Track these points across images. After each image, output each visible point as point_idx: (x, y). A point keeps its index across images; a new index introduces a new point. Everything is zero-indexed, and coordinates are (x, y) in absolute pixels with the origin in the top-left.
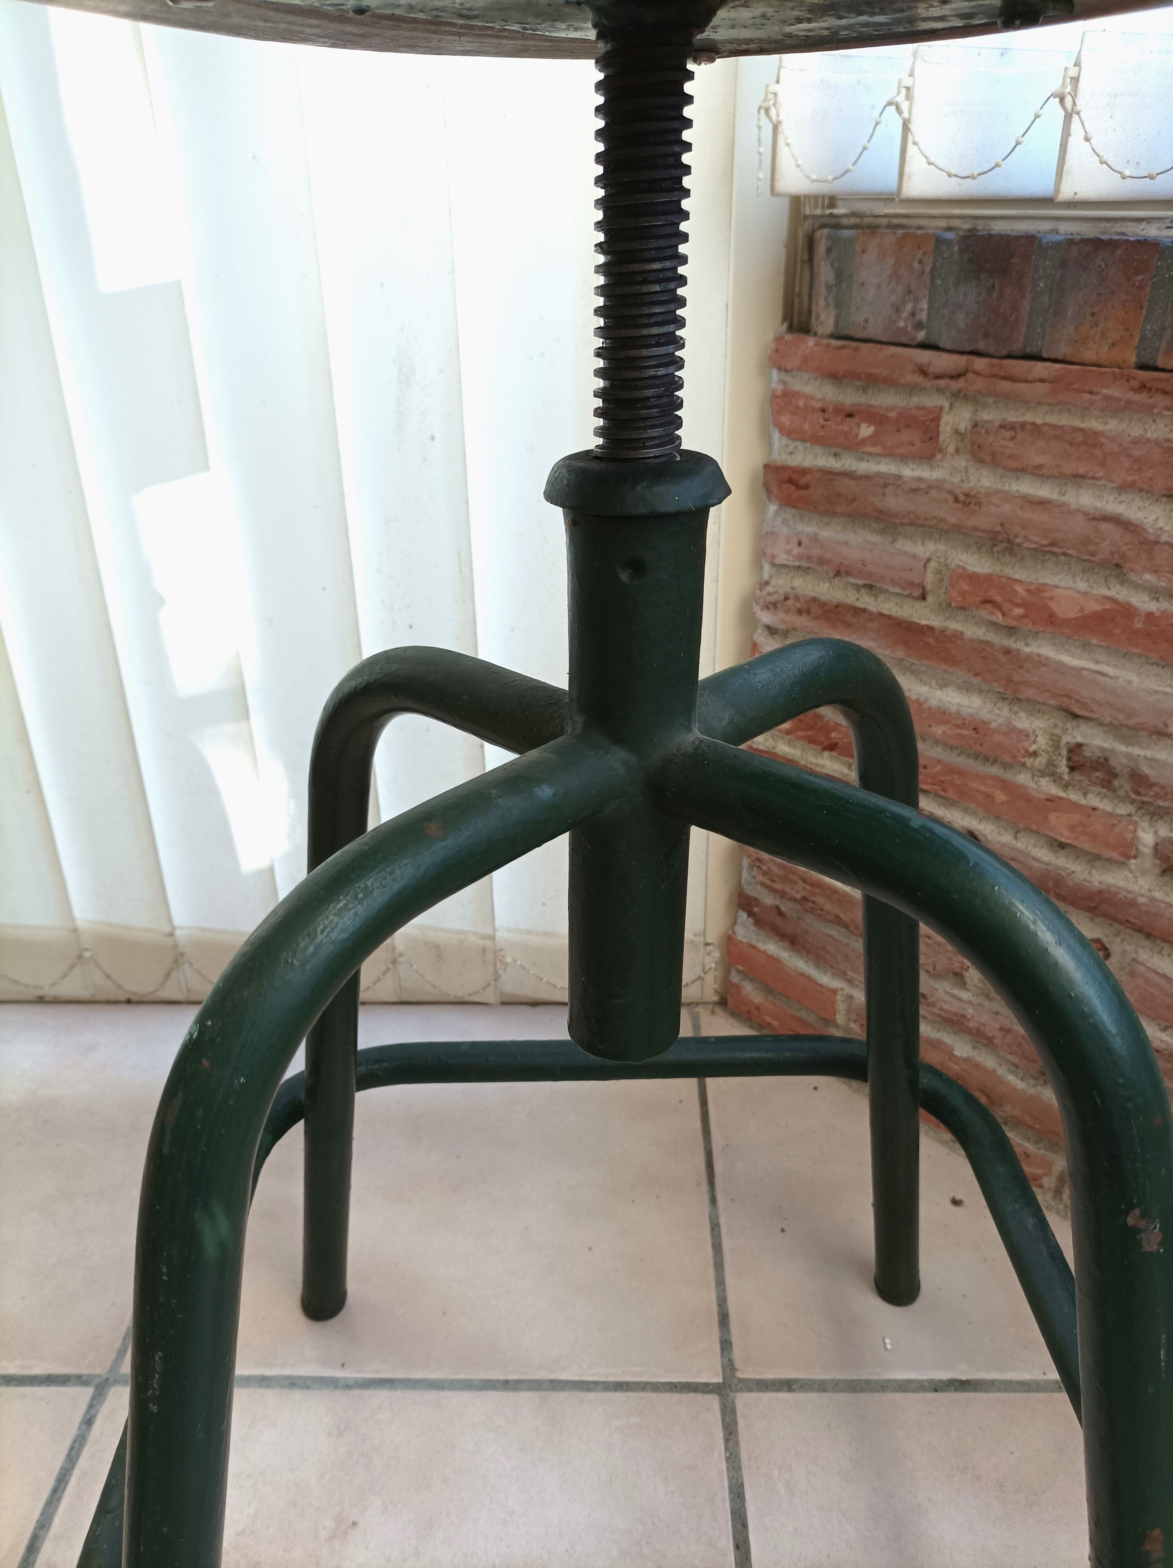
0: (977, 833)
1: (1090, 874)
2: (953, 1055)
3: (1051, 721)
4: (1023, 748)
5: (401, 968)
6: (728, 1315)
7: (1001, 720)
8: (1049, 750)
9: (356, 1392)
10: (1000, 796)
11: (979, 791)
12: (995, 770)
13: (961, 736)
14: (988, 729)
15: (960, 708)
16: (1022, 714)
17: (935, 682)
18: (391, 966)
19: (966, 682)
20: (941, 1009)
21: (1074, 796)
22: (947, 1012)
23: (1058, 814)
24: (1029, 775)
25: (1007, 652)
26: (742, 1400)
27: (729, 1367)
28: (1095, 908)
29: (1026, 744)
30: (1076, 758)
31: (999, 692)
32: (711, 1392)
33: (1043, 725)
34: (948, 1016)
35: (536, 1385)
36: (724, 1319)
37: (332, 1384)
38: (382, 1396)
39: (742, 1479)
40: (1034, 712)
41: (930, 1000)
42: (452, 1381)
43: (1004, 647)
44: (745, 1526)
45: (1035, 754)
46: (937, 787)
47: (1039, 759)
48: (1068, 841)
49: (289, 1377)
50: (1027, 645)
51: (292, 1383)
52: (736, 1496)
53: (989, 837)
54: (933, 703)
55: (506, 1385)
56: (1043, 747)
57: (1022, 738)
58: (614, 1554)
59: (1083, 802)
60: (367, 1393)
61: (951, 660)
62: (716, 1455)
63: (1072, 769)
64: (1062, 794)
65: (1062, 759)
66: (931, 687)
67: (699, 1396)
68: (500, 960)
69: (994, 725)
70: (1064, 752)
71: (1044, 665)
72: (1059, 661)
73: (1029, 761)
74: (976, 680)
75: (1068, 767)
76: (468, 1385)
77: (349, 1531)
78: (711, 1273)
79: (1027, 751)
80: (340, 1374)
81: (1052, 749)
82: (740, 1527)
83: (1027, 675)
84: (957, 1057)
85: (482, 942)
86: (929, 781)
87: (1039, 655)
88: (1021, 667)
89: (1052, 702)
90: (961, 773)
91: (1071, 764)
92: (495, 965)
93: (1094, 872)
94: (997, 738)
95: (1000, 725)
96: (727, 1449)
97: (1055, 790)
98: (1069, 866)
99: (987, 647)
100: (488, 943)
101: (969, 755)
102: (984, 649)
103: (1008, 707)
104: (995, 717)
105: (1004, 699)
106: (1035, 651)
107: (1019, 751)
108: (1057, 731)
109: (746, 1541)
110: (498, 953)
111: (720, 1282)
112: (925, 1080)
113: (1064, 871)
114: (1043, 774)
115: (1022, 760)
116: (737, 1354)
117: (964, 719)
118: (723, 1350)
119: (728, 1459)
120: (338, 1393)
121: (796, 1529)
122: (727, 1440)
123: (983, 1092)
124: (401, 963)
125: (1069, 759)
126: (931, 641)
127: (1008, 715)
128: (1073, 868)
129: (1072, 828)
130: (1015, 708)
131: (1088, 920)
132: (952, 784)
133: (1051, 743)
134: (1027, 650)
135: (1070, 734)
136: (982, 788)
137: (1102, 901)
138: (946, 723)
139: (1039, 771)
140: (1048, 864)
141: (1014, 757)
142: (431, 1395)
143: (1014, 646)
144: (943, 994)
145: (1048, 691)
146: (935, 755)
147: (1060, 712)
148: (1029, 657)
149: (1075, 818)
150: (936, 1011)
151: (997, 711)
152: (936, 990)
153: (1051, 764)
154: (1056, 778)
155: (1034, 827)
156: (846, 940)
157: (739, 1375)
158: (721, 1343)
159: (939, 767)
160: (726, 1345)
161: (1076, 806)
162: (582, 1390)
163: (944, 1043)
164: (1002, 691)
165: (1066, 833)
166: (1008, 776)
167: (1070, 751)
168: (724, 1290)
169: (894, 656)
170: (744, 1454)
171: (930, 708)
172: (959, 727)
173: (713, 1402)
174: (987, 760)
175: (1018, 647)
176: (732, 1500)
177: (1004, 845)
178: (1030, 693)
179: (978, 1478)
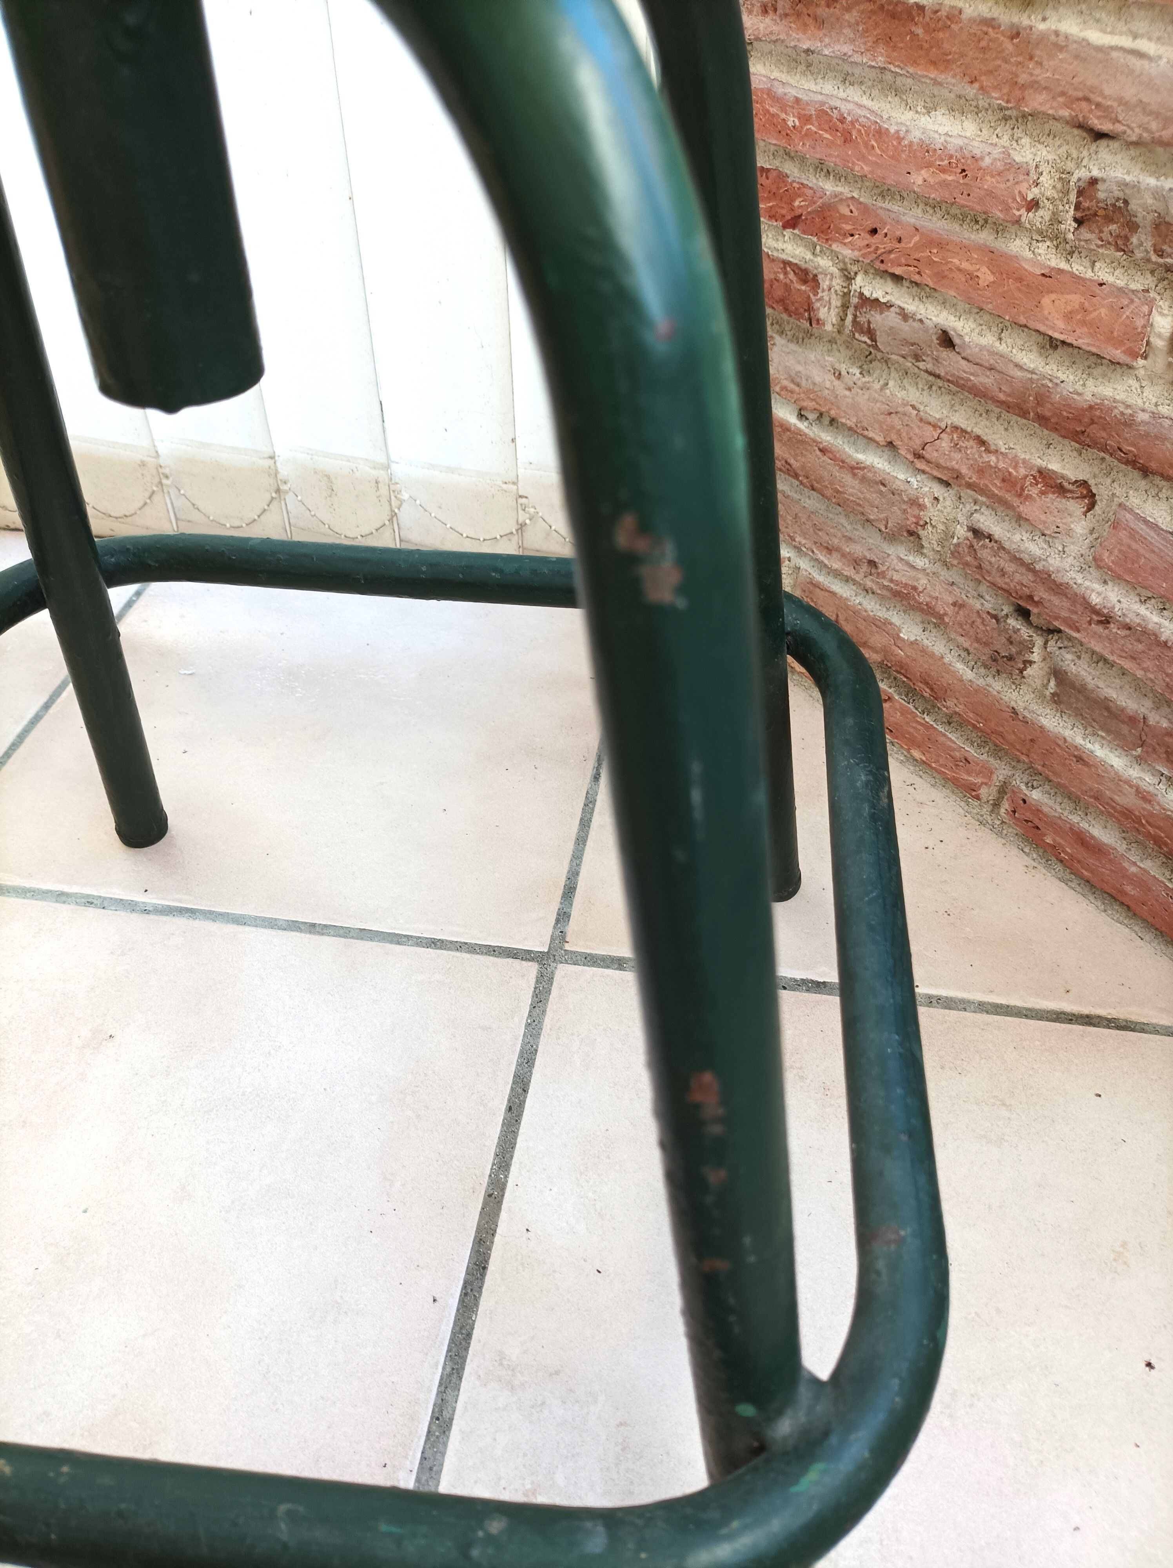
0: (952, 333)
1: (1084, 385)
2: (899, 637)
3: (1064, 148)
4: (1020, 192)
5: (290, 498)
6: (575, 888)
7: (996, 152)
8: (1056, 197)
9: (152, 917)
10: (986, 276)
11: (959, 270)
12: (985, 237)
13: (944, 184)
14: (980, 169)
15: (948, 139)
16: (1026, 141)
17: (922, 103)
18: (274, 495)
19: (960, 97)
20: (891, 581)
21: (1078, 267)
22: (897, 583)
23: (1053, 296)
24: (1026, 241)
25: (1016, 34)
26: (563, 972)
27: (560, 937)
28: (1083, 432)
29: (1023, 187)
30: (1086, 204)
31: (1001, 109)
32: (532, 960)
33: (1050, 157)
34: (898, 588)
35: (345, 932)
36: (569, 892)
37: (131, 906)
38: (181, 922)
39: (537, 1046)
40: (1043, 136)
41: (882, 568)
42: (256, 918)
43: (1012, 25)
44: (525, 1091)
45: (1033, 205)
46: (912, 269)
47: (1041, 212)
48: (1062, 337)
49: (88, 896)
50: (1044, 19)
51: (89, 902)
52: (526, 1061)
53: (967, 339)
54: (915, 136)
55: (312, 928)
56: (1048, 194)
57: (1021, 177)
58: (374, 1098)
59: (1089, 274)
60: (164, 918)
61: (941, 62)
62: (516, 1020)
63: (1079, 222)
64: (1063, 265)
65: (1070, 208)
66: (917, 112)
67: (517, 963)
68: (396, 497)
69: (987, 161)
70: (1073, 197)
71: (1061, 48)
72: (1083, 40)
73: (1027, 217)
74: (971, 91)
75: (1076, 220)
76: (272, 924)
77: (104, 1043)
78: (570, 846)
79: (1024, 198)
80: (141, 898)
81: (1061, 195)
82: (520, 1091)
83: (1037, 71)
84: (903, 640)
85: (375, 473)
86: (903, 261)
87: (1057, 33)
88: (1031, 58)
89: (1065, 113)
90: (941, 244)
91: (1079, 215)
92: (390, 502)
93: (1090, 383)
94: (989, 182)
95: (995, 159)
96: (530, 1016)
97: (1056, 261)
98: (1059, 374)
99: (990, 30)
100: (382, 475)
101: (954, 216)
102: (986, 33)
103: (1010, 132)
104: (989, 149)
105: (1006, 119)
106: (1053, 27)
107: (1014, 199)
108: (1070, 165)
109: (521, 1105)
110: (392, 487)
111: (577, 857)
113: (1051, 381)
114: (1043, 235)
115: (1017, 213)
116: (572, 928)
117: (951, 157)
118: (558, 921)
119: (528, 1025)
120: (134, 916)
121: (580, 1100)
122: (533, 1007)
123: (927, 684)
124: (286, 492)
125: (1077, 207)
126: (919, 31)
127: (1007, 144)
128: (1063, 377)
129: (1069, 316)
130: (1018, 133)
131: (1075, 454)
132: (931, 263)
133: (1059, 186)
134: (1042, 27)
135: (1085, 167)
136: (965, 265)
137: (1092, 422)
138: (929, 165)
139: (1040, 232)
140: (1033, 372)
141: (1008, 209)
142: (232, 928)
143: (1026, 22)
144: (895, 561)
145: (1063, 94)
146: (912, 221)
147: (1076, 131)
148: (1043, 37)
149: (1075, 300)
150: (886, 583)
151: (995, 139)
152: (889, 555)
153: (1056, 219)
154: (1058, 240)
155: (1022, 320)
156: (796, 496)
157: (567, 947)
158: (558, 914)
159: (917, 238)
160: (563, 917)
161: (1077, 279)
162: (391, 942)
163: (891, 624)
164: (1004, 104)
165: (1060, 324)
166: (999, 244)
167: (1080, 193)
168: (579, 865)
169: (873, 64)
170: (547, 1022)
171: (911, 144)
172: (943, 171)
173: (532, 969)
174: (977, 222)
175: (1031, 24)
176: (519, 1064)
177: (982, 348)
178: (1037, 101)
179: (801, 1077)
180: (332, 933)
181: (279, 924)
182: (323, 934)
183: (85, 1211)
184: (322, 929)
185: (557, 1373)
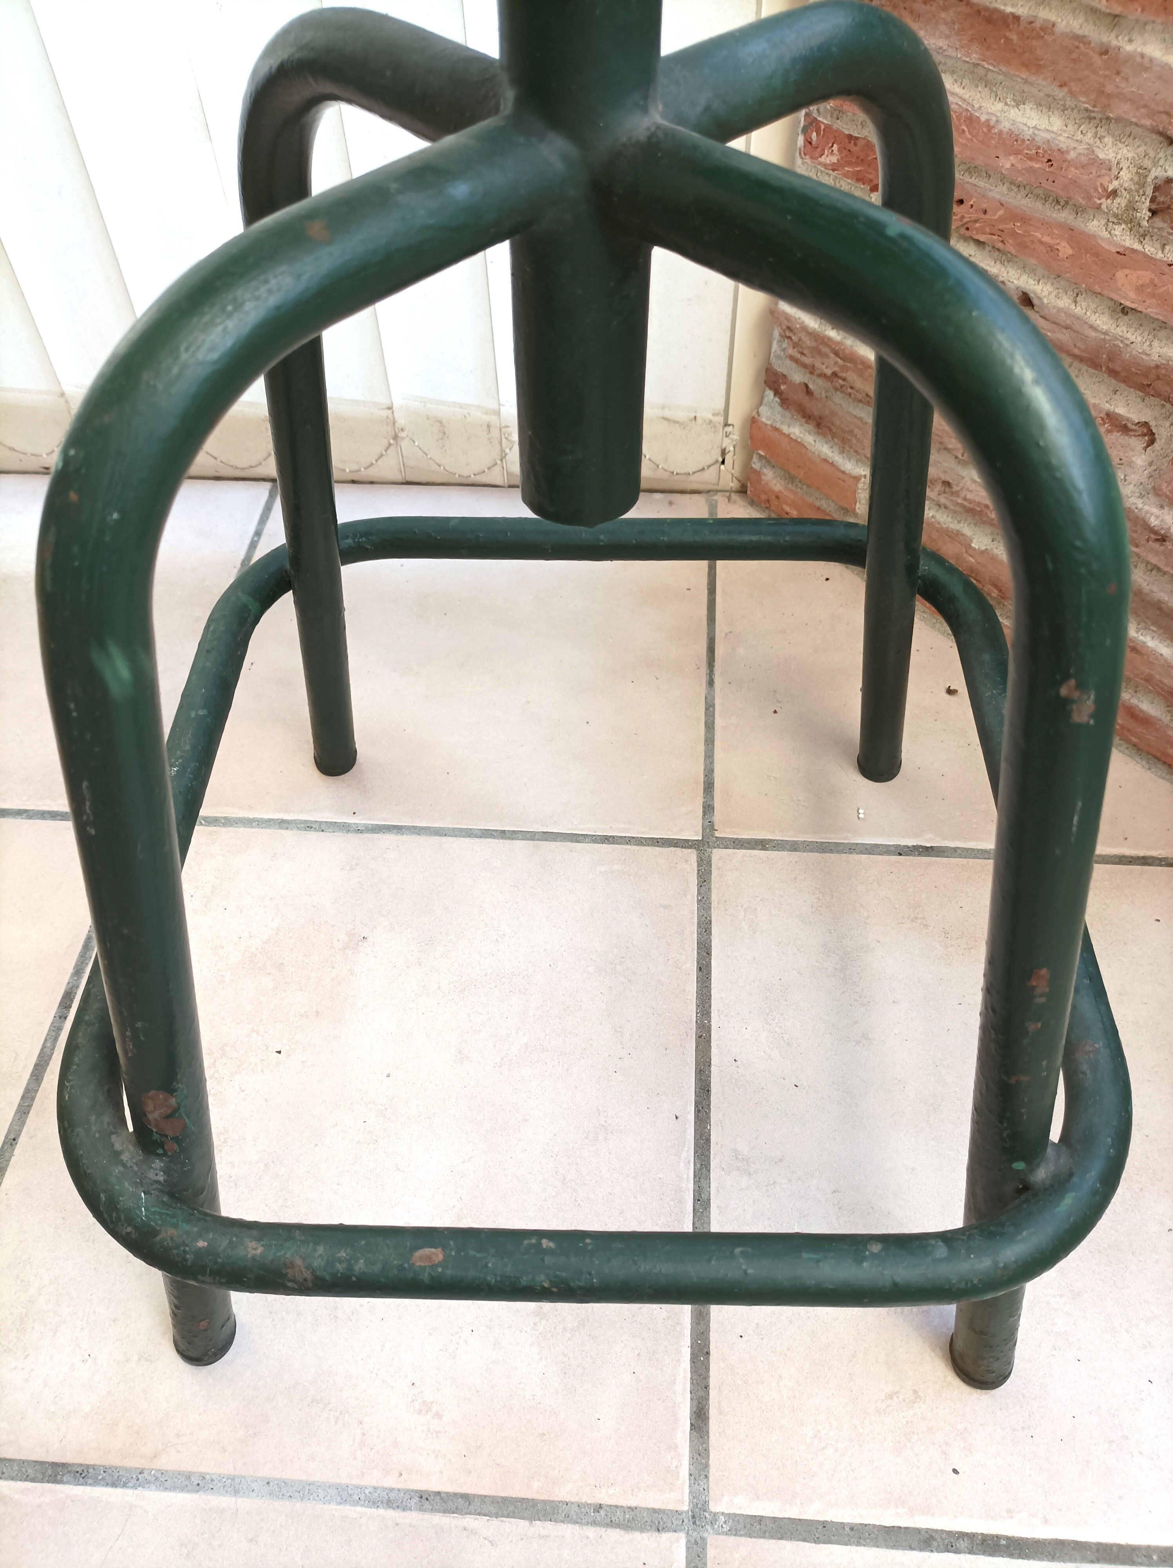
0: (1032, 295)
1: (1150, 345)
2: (970, 547)
3: (1142, 149)
4: (1101, 184)
5: (405, 444)
6: (713, 784)
7: (1081, 148)
8: (1133, 188)
9: (366, 835)
10: (1065, 249)
11: (1041, 242)
12: (1065, 216)
13: (1031, 170)
14: (1065, 161)
15: (1036, 132)
16: (1108, 140)
17: (1012, 96)
18: (392, 441)
19: (1048, 96)
20: (965, 499)
21: (1150, 248)
22: (971, 501)
23: (1127, 271)
24: (1103, 222)
25: (1105, 51)
26: (718, 855)
27: (709, 827)
28: (1149, 385)
29: (1105, 181)
30: (1162, 199)
31: (1087, 110)
32: (690, 847)
33: (1130, 155)
34: (971, 506)
35: (530, 836)
36: (709, 787)
37: (345, 828)
38: (390, 839)
39: (710, 917)
40: (1123, 137)
41: (955, 488)
42: (454, 830)
43: (1102, 44)
44: (709, 954)
45: (1114, 193)
46: (996, 237)
47: (1118, 200)
48: (1133, 306)
49: (306, 821)
50: (1130, 41)
51: (308, 826)
52: (704, 930)
53: (1045, 301)
54: (1005, 126)
55: (503, 834)
56: (1126, 185)
57: (1103, 172)
58: (591, 969)
59: (1160, 255)
60: (376, 836)
61: (1034, 65)
62: (689, 897)
63: (1154, 212)
64: (1137, 246)
65: (1146, 199)
66: (1006, 104)
67: (678, 850)
68: (506, 438)
69: (1072, 155)
70: (1149, 191)
71: (1146, 69)
72: (1166, 64)
73: (1105, 203)
74: (1060, 93)
75: (1150, 210)
76: (468, 833)
77: (360, 943)
78: (701, 747)
79: (1105, 189)
80: (352, 820)
81: (1137, 186)
82: (705, 954)
83: (1123, 85)
84: (974, 549)
85: (487, 418)
86: (988, 230)
87: (1142, 56)
88: (1118, 73)
89: (1147, 122)
90: (1025, 220)
91: (1154, 207)
92: (501, 443)
93: (1156, 343)
94: (1073, 173)
95: (1080, 154)
96: (699, 893)
97: (1129, 242)
98: (1129, 335)
99: (1081, 45)
100: (493, 419)
101: (1037, 196)
102: (1077, 47)
103: (1094, 130)
104: (1075, 145)
105: (1091, 119)
106: (1139, 50)
107: (1096, 190)
108: (1147, 163)
109: (709, 964)
110: (503, 430)
111: (709, 756)
112: (925, 567)
113: (1122, 342)
114: (1119, 219)
115: (1098, 202)
116: (718, 817)
117: (1039, 148)
118: (704, 813)
119: (699, 901)
120: (350, 835)
121: (754, 958)
122: (700, 886)
123: (996, 586)
124: (403, 438)
125: (1153, 200)
126: (1014, 37)
127: (1091, 141)
128: (1133, 338)
129: (1140, 289)
130: (1101, 131)
131: (1139, 400)
132: (1014, 234)
133: (1136, 179)
134: (1129, 48)
135: (1161, 166)
136: (1046, 239)
137: (1158, 378)
138: (1017, 153)
139: (1116, 216)
140: (1106, 333)
141: (1089, 198)
142: (435, 840)
143: (1114, 43)
144: (969, 483)
145: (1145, 106)
146: (998, 196)
147: (1154, 136)
148: (1130, 58)
149: (1146, 276)
150: (960, 501)
151: (1079, 136)
152: (963, 478)
153: (1132, 207)
154: (1132, 224)
155: (1097, 289)
157: (717, 834)
158: (704, 807)
159: (1001, 212)
160: (708, 809)
161: (1150, 259)
162: (572, 841)
163: (963, 535)
164: (1090, 108)
165: (1132, 295)
166: (1078, 223)
167: (1156, 189)
168: (712, 763)
169: (967, 59)
170: (714, 897)
171: (1000, 133)
172: (1030, 158)
173: (692, 855)
174: (1058, 202)
175: (1119, 44)
176: (699, 934)
177: (1060, 310)
178: (1122, 109)
179: (926, 926)
180: (520, 837)
181: (475, 833)
182: (513, 839)
183: (388, 1076)
184: (512, 835)
185: (781, 1160)
